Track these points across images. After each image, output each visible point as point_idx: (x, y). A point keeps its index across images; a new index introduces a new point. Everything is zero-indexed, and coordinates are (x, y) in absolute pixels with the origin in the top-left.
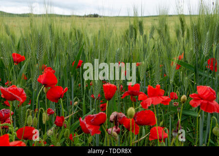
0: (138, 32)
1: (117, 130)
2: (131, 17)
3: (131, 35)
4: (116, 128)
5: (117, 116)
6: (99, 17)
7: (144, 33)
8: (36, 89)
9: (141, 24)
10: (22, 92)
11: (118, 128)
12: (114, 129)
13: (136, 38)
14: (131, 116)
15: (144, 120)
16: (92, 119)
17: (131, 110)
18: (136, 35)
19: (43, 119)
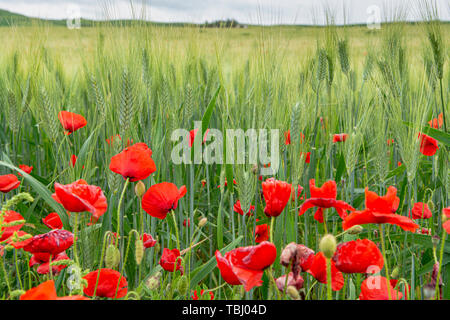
0: (337, 63)
1: (295, 282)
2: (319, 27)
3: (322, 71)
4: (295, 277)
5: (296, 252)
6: (238, 27)
7: (351, 67)
8: (116, 190)
9: (343, 49)
10: (99, 194)
11: (299, 277)
12: (291, 278)
13: (331, 78)
14: (328, 253)
15: (354, 261)
16: (247, 257)
17: (328, 240)
18: (331, 71)
19: (136, 255)
